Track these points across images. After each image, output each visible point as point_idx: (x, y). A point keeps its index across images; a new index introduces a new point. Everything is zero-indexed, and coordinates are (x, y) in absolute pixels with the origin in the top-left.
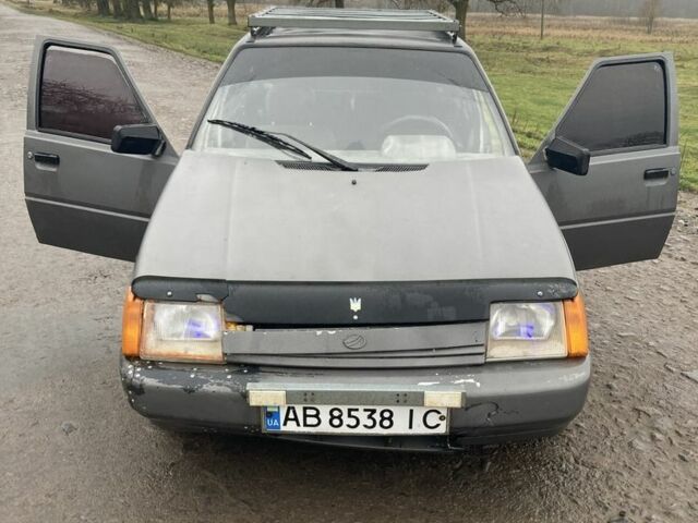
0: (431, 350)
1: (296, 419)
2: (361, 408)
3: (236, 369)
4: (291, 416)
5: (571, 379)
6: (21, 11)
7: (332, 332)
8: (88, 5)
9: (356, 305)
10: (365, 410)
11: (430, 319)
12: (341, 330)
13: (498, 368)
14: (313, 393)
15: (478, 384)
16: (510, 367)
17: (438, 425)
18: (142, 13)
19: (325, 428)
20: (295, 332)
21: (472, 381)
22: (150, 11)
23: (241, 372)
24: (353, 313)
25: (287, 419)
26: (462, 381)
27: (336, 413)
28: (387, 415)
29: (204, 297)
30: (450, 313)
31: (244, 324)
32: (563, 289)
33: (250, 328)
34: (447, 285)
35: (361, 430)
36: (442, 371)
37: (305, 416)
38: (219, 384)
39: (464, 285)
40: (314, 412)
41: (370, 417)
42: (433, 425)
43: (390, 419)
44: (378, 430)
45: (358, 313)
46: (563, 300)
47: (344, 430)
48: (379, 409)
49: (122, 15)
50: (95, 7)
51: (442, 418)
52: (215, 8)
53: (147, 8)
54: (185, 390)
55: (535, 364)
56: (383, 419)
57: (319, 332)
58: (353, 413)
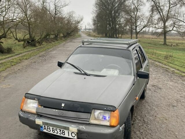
0: (77, 118)
1: (46, 129)
2: (58, 129)
3: (38, 115)
4: (45, 128)
5: (107, 131)
6: (88, 36)
7: (57, 110)
8: (103, 35)
9: (63, 105)
10: (59, 130)
11: (78, 110)
12: (58, 110)
13: (92, 125)
14: (47, 123)
15: (85, 128)
16: (94, 126)
17: (74, 137)
18: (115, 37)
19: (51, 132)
20: (50, 109)
21: (84, 127)
22: (117, 36)
23: (38, 116)
24: (62, 107)
25: (44, 129)
26: (81, 127)
27: (53, 129)
28: (63, 132)
29: (36, 99)
30: (83, 110)
31: (42, 106)
32: (112, 109)
33: (43, 107)
34: (84, 103)
35: (58, 134)
36: (79, 124)
37: (48, 129)
38: (33, 118)
39: (88, 104)
40: (49, 128)
41: (60, 131)
42: (74, 136)
43: (64, 133)
44: (62, 135)
45: (63, 107)
46: (111, 111)
47: (55, 134)
48: (62, 130)
49: (110, 37)
50: (104, 35)
51: (75, 135)
52: (133, 36)
53: (116, 36)
54: (27, 118)
55: (101, 126)
56: (63, 133)
57: (54, 110)
58: (57, 130)
